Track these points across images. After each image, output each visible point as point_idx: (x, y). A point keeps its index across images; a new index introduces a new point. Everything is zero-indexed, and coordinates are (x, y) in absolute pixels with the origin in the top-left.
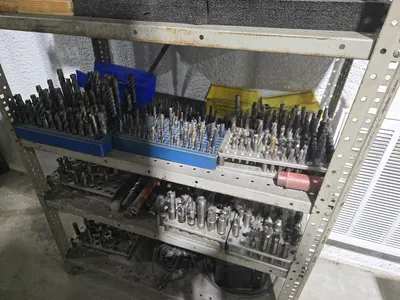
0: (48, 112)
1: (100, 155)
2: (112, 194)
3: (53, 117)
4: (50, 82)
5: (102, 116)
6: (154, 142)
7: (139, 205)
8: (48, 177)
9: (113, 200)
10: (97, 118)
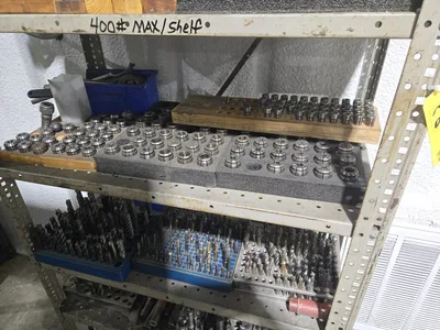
0: (69, 241)
1: (120, 281)
2: (129, 304)
3: (74, 246)
4: (68, 202)
5: (120, 243)
6: (171, 266)
7: (158, 318)
8: (64, 287)
9: (130, 310)
10: (116, 246)
